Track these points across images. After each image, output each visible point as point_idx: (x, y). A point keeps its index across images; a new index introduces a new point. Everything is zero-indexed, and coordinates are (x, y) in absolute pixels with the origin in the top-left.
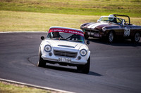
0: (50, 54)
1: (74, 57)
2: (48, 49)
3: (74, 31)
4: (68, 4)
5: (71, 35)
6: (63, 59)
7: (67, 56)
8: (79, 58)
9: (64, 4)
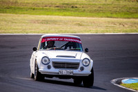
0: (49, 67)
1: (76, 68)
2: (46, 61)
3: (70, 38)
4: (16, 2)
5: (66, 43)
6: (65, 72)
7: (68, 68)
8: (82, 69)
9: (12, 3)
